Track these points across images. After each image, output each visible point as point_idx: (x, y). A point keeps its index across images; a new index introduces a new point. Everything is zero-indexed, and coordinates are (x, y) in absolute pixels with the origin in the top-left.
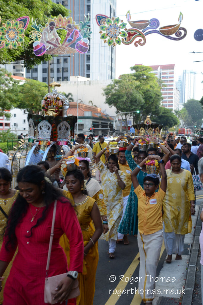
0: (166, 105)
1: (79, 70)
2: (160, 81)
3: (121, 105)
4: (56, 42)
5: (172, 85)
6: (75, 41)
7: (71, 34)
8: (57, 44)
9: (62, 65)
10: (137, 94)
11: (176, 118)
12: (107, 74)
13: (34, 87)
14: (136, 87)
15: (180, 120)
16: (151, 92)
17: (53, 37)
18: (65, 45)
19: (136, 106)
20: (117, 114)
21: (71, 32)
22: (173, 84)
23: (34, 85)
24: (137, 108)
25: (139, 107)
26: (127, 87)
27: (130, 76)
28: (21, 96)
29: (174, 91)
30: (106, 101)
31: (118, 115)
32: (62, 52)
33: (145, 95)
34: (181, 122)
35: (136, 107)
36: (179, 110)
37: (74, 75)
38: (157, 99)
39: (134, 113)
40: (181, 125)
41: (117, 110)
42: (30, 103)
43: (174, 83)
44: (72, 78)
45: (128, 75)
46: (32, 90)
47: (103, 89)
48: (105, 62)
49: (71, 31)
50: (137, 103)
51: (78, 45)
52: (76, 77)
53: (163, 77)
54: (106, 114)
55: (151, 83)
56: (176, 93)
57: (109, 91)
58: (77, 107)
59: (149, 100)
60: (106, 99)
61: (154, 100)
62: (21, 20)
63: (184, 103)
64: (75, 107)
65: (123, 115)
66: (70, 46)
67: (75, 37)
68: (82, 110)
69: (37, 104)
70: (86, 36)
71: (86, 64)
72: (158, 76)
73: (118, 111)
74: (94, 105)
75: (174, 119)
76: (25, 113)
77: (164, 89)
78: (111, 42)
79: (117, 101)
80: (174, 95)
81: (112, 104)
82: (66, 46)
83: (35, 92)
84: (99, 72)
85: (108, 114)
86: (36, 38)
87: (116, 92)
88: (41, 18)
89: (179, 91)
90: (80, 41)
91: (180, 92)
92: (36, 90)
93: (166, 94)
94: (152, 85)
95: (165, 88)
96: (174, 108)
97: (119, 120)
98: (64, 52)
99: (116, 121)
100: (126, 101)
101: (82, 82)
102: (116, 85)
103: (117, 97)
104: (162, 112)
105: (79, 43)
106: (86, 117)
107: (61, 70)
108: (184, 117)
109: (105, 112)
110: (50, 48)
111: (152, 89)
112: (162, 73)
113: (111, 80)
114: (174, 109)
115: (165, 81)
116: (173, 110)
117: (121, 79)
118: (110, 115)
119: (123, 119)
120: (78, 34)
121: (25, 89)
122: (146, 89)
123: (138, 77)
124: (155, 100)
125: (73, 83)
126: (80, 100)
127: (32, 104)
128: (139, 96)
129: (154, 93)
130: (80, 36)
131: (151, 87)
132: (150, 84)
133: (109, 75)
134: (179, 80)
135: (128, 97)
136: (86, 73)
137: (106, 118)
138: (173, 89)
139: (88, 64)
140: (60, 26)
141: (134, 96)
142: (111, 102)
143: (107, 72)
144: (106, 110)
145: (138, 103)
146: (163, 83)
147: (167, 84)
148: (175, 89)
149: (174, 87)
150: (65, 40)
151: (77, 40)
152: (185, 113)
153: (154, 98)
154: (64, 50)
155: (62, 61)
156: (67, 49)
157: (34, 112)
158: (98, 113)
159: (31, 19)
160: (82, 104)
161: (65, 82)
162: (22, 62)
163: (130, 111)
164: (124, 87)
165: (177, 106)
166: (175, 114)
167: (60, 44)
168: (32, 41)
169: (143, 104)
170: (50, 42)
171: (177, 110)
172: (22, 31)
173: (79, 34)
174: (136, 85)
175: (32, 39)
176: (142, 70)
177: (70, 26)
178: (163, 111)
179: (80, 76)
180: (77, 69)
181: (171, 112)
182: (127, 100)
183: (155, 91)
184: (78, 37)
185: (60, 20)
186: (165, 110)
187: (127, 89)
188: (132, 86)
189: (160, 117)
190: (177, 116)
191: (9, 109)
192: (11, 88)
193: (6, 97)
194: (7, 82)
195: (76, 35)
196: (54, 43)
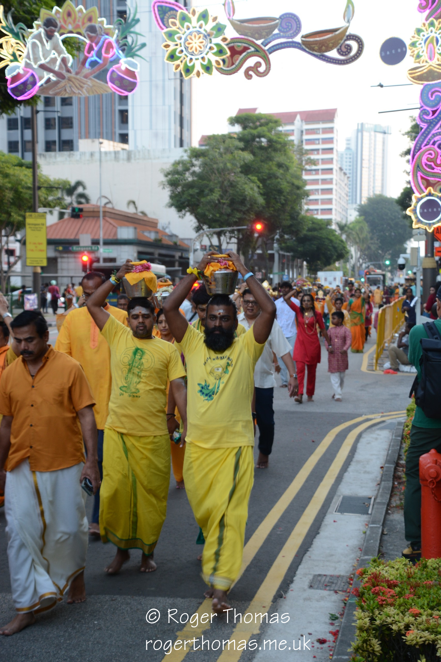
0: (317, 210)
1: (100, 124)
2: (302, 152)
3: (209, 211)
4: (60, 67)
5: (330, 161)
6: (106, 65)
7: (96, 49)
8: (64, 72)
9: (58, 111)
10: (246, 183)
11: (342, 241)
12: (170, 133)
14: (241, 167)
15: (350, 246)
16: (279, 180)
17: (53, 54)
18: (83, 75)
19: (244, 213)
20: (197, 234)
21: (97, 44)
22: (332, 159)
24: (247, 217)
25: (252, 216)
26: (221, 165)
27: (228, 141)
29: (335, 176)
30: (171, 201)
31: (199, 236)
32: (76, 91)
33: (264, 186)
34: (353, 250)
35: (245, 216)
36: (349, 223)
37: (87, 136)
38: (295, 197)
39: (239, 231)
40: (352, 258)
41: (197, 224)
43: (334, 156)
44: (84, 145)
45: (224, 136)
47: (162, 170)
48: (164, 104)
49: (96, 41)
50: (245, 206)
51: (115, 76)
52: (93, 141)
53: (310, 142)
54: (169, 234)
55: (279, 158)
56: (340, 180)
57: (176, 176)
58: (99, 217)
59: (275, 198)
60: (171, 197)
61: (287, 198)
63: (361, 206)
64: (93, 217)
65: (212, 235)
66: (95, 77)
67: (106, 55)
68: (111, 224)
70: (131, 54)
71: (118, 107)
72: (294, 138)
73: (200, 225)
74: (140, 209)
75: (336, 245)
77: (311, 170)
78: (190, 68)
79: (198, 200)
80: (336, 184)
81: (184, 208)
82: (86, 77)
84: (151, 128)
85: (175, 232)
86: (14, 55)
87: (195, 179)
89: (348, 175)
90: (117, 66)
91: (348, 178)
93: (315, 182)
94: (283, 162)
95: (314, 167)
96: (335, 217)
97: (204, 248)
98: (82, 92)
99: (195, 250)
100: (219, 200)
101: (110, 153)
102: (195, 162)
103: (197, 191)
104: (306, 228)
105: (115, 69)
106: (121, 240)
107: (55, 123)
108: (359, 238)
109: (167, 227)
110: (49, 80)
111: (281, 171)
112: (307, 130)
113: (181, 149)
114: (336, 219)
115: (312, 150)
116: (334, 221)
117: (207, 147)
118: (181, 236)
119: (211, 246)
120: (113, 48)
122: (267, 171)
123: (248, 142)
124: (289, 197)
125: (88, 156)
126: (106, 198)
128: (252, 189)
129: (288, 182)
130: (117, 53)
131: (280, 166)
132: (277, 159)
133: (175, 136)
134: (348, 149)
135: (225, 192)
136: (118, 131)
137: (171, 243)
138: (331, 169)
139: (123, 108)
140: (70, 27)
141: (238, 190)
142: (184, 203)
143: (170, 129)
144: (169, 223)
145: (249, 206)
146: (308, 156)
147: (318, 160)
148: (336, 171)
149: (335, 166)
150: (84, 63)
151: (111, 62)
152: (361, 229)
153: (288, 193)
154: (82, 87)
155: (57, 102)
156: (89, 83)
158: (150, 232)
160: (110, 208)
161: (66, 153)
163: (229, 225)
164: (215, 166)
165: (344, 213)
166: (338, 232)
167: (72, 70)
168: (3, 64)
169: (261, 209)
170: (48, 65)
171: (344, 222)
173: (115, 50)
174: (242, 163)
175: (4, 59)
176: (258, 124)
177: (92, 29)
178: (310, 225)
179: (103, 138)
180: (95, 121)
181: (329, 227)
182: (222, 199)
183: (288, 177)
184: (112, 56)
185: (69, 14)
186: (314, 222)
187: (222, 171)
188: (233, 164)
189: (303, 240)
190: (344, 237)
195: (107, 51)
196: (57, 69)
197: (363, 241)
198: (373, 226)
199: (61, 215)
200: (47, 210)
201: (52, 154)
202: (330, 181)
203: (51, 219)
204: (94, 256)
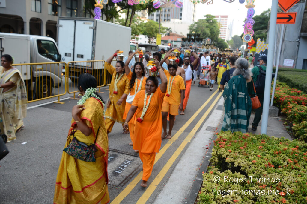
0: (222, 37)
1: (176, 15)
2: (220, 24)
9: (167, 13)
12: (191, 18)
13: (151, 24)
15: (229, 46)
16: (214, 30)
23: (152, 23)
26: (201, 26)
27: (203, 21)
28: (145, 29)
29: (227, 30)
32: (168, 6)
33: (211, 31)
36: (229, 40)
37: (173, 18)
43: (227, 25)
44: (172, 20)
46: (150, 25)
47: (188, 26)
48: (190, 12)
53: (222, 22)
55: (214, 25)
57: (191, 27)
58: (174, 36)
59: (213, 34)
63: (232, 37)
68: (176, 37)
69: (153, 33)
71: (180, 12)
72: (218, 21)
75: (226, 45)
76: (146, 37)
83: (152, 27)
84: (187, 17)
87: (195, 28)
91: (230, 30)
92: (152, 25)
93: (222, 31)
95: (222, 28)
96: (226, 39)
101: (177, 22)
102: (196, 25)
106: (178, 41)
107: (166, 15)
110: (162, 4)
111: (215, 28)
112: (221, 19)
113: (193, 22)
115: (222, 24)
117: (198, 22)
121: (147, 25)
122: (212, 27)
123: (208, 21)
124: (216, 34)
125: (172, 22)
126: (175, 31)
127: (150, 33)
128: (208, 31)
129: (216, 30)
131: (214, 26)
134: (230, 24)
135: (202, 31)
136: (180, 17)
141: (205, 31)
145: (207, 35)
147: (223, 26)
149: (227, 28)
152: (232, 42)
155: (167, 10)
156: (171, 4)
157: (151, 37)
160: (176, 34)
161: (168, 22)
165: (228, 38)
166: (227, 42)
169: (209, 35)
174: (206, 25)
176: (210, 17)
178: (220, 40)
179: (176, 19)
181: (225, 41)
186: (221, 40)
187: (201, 27)
188: (204, 25)
189: (218, 43)
190: (228, 43)
191: (138, 35)
192: (140, 24)
193: (137, 29)
194: (138, 21)
197: (232, 45)
198: (235, 42)
199: (166, 35)
200: (162, 33)
201: (165, 22)
202: (226, 31)
203: (163, 36)
204: (171, 44)
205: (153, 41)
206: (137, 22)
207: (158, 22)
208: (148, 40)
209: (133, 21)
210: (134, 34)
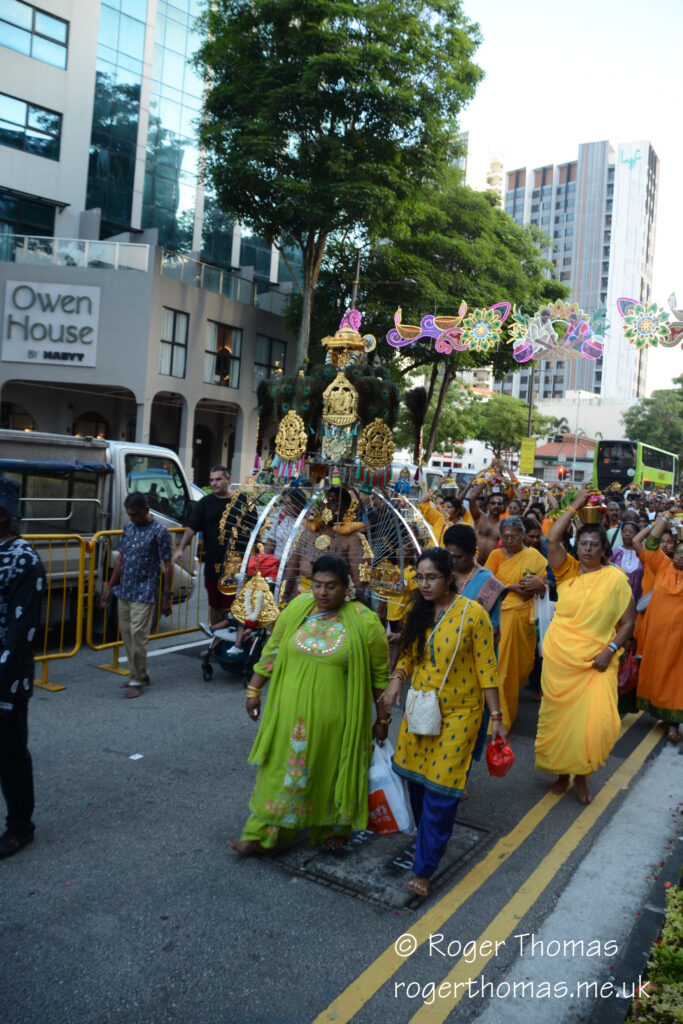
1: (582, 380)
3: (653, 442)
4: (549, 341)
6: (581, 339)
7: (575, 329)
8: (552, 344)
9: (554, 371)
12: (630, 388)
13: (505, 406)
17: (545, 333)
18: (565, 346)
21: (576, 326)
23: (506, 404)
26: (664, 411)
27: (671, 394)
28: (483, 421)
32: (559, 356)
37: (572, 388)
42: (497, 433)
44: (569, 394)
45: (668, 391)
46: (502, 411)
47: (622, 412)
48: (627, 369)
49: (576, 324)
51: (587, 347)
52: (576, 392)
57: (632, 417)
58: (574, 442)
60: (628, 432)
62: (498, 309)
64: (571, 442)
66: (573, 347)
67: (582, 333)
68: (583, 448)
69: (508, 434)
70: (599, 332)
71: (595, 370)
76: (486, 447)
78: (641, 342)
79: (646, 434)
81: (636, 439)
82: (567, 347)
83: (505, 414)
84: (617, 384)
86: (519, 334)
87: (645, 419)
88: (526, 302)
90: (589, 340)
92: (508, 411)
98: (563, 357)
100: (661, 435)
101: (586, 399)
102: (647, 408)
103: (647, 428)
105: (587, 343)
106: (589, 459)
107: (551, 379)
110: (541, 349)
113: (638, 398)
117: (655, 398)
120: (587, 329)
121: (491, 410)
125: (571, 401)
126: (581, 429)
127: (500, 434)
130: (589, 332)
133: (633, 390)
135: (668, 430)
136: (594, 386)
139: (598, 370)
140: (558, 316)
141: (676, 428)
143: (630, 385)
150: (566, 339)
151: (585, 337)
154: (563, 354)
155: (553, 365)
156: (568, 351)
157: (502, 446)
159: (513, 305)
160: (583, 437)
161: (556, 399)
162: (490, 368)
164: (660, 411)
167: (557, 343)
168: (511, 340)
170: (542, 340)
172: (497, 324)
175: (512, 337)
177: (574, 317)
179: (582, 389)
180: (579, 378)
184: (586, 334)
185: (559, 308)
187: (664, 415)
188: (673, 410)
191: (462, 441)
192: (469, 407)
193: (460, 421)
194: (462, 398)
195: (583, 331)
196: (547, 342)
199: (550, 440)
200: (538, 436)
201: (547, 399)
203: (542, 442)
204: (568, 469)
205: (510, 459)
206: (461, 402)
207: (525, 401)
208: (494, 457)
209: (450, 397)
210: (450, 439)
